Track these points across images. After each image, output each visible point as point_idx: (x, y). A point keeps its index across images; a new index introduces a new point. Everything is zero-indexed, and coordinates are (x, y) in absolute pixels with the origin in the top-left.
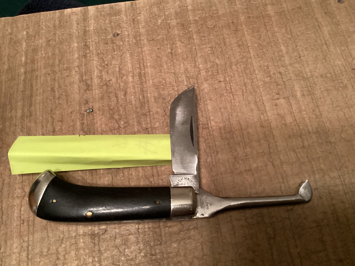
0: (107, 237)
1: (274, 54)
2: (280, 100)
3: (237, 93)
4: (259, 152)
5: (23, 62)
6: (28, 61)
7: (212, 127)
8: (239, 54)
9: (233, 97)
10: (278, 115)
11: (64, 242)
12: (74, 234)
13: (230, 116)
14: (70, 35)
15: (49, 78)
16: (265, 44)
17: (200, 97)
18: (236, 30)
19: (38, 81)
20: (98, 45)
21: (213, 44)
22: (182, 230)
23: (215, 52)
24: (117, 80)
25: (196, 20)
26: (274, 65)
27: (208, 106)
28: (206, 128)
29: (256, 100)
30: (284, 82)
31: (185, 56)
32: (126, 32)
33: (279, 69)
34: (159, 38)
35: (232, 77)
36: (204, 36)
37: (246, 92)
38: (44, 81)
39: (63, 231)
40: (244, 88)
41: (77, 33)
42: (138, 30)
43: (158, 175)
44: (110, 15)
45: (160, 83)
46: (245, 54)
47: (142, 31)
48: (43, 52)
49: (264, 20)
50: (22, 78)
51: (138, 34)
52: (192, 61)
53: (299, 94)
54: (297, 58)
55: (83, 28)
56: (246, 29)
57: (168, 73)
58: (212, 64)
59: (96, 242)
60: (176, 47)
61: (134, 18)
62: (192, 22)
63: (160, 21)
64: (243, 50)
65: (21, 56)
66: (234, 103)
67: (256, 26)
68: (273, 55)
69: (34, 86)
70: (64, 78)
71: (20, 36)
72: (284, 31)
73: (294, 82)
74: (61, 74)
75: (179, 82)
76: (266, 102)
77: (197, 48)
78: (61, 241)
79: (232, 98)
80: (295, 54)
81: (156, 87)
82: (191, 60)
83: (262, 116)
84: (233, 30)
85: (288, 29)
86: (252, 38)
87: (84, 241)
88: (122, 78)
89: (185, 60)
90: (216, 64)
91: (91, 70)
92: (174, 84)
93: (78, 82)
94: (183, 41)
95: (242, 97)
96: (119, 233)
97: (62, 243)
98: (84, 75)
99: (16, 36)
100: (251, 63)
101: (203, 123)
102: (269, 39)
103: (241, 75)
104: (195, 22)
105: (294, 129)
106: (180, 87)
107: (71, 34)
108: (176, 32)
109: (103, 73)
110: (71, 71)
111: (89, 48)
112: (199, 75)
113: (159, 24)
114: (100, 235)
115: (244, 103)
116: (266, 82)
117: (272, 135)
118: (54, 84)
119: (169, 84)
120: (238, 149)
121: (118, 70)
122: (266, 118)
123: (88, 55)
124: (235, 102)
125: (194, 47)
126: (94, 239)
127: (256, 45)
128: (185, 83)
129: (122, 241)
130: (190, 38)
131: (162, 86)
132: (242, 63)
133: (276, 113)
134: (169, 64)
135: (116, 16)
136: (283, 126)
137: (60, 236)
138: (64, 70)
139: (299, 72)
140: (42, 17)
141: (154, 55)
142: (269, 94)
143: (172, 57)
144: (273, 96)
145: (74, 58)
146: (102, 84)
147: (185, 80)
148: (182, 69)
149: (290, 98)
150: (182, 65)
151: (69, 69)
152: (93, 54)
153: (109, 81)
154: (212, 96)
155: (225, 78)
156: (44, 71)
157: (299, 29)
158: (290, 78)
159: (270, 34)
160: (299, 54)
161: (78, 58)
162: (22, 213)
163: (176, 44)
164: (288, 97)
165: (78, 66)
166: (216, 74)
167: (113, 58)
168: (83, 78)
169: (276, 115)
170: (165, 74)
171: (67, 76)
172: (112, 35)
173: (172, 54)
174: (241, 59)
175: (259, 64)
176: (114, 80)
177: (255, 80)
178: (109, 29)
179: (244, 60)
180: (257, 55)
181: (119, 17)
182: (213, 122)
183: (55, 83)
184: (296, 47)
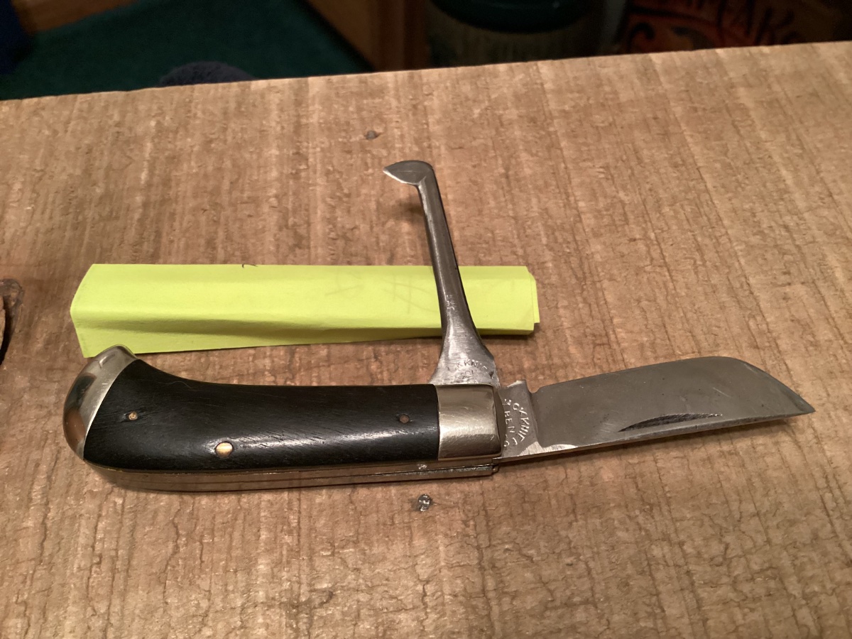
0: (333, 614)
1: (764, 186)
2: (793, 287)
3: (681, 267)
5: (143, 182)
6: (156, 180)
7: (619, 344)
8: (677, 182)
9: (670, 276)
10: (792, 321)
11: (210, 623)
12: (239, 603)
13: (666, 319)
14: (262, 132)
15: (203, 219)
16: (739, 164)
17: (584, 273)
18: (666, 135)
19: (176, 224)
20: (328, 154)
21: (610, 160)
22: (550, 605)
23: (616, 176)
24: (372, 228)
25: (564, 111)
26: (769, 211)
27: (606, 293)
28: (603, 344)
29: (730, 283)
30: (798, 247)
31: (540, 183)
32: (396, 130)
33: (781, 217)
34: (474, 143)
35: (663, 231)
36: (585, 144)
37: (704, 265)
38: (191, 224)
39: (209, 591)
40: (697, 256)
41: (279, 128)
42: (426, 126)
44: (360, 95)
45: (480, 238)
46: (691, 184)
47: (434, 128)
48: (193, 163)
49: (730, 115)
50: (137, 216)
51: (426, 134)
52: (560, 193)
53: (840, 275)
54: (822, 196)
55: (295, 119)
56: (689, 133)
57: (499, 216)
58: (609, 201)
59: (303, 627)
60: (518, 164)
61: (414, 102)
62: (556, 114)
63: (477, 111)
64: (686, 174)
65: (140, 170)
66: (675, 289)
67: (712, 127)
68: (762, 189)
69: (164, 234)
70: (241, 220)
71: (140, 130)
72: (784, 139)
73: (824, 248)
74: (235, 211)
75: (527, 236)
76: (758, 289)
77: (570, 166)
78: (200, 619)
79: (668, 278)
80: (817, 189)
81: (470, 246)
82: (558, 191)
83: (752, 323)
84: (658, 134)
85: (794, 137)
86: (705, 151)
87: (268, 621)
88: (384, 224)
89: (540, 191)
90: (622, 202)
91: (308, 205)
92: (516, 241)
93: (274, 229)
94: (534, 152)
95: (693, 276)
96: (368, 603)
97: (204, 624)
98: (290, 214)
99: (130, 129)
100: (710, 203)
101: (596, 333)
102: (749, 154)
103: (687, 227)
104: (563, 114)
105: (839, 357)
106: (529, 250)
107: (264, 131)
108: (518, 133)
109: (339, 212)
110: (258, 206)
111: (307, 160)
112: (579, 225)
113: (476, 116)
114: (315, 608)
115: (700, 289)
116: (752, 246)
117: (784, 367)
118: (216, 233)
119: (503, 241)
121: (375, 207)
122: (763, 327)
123: (303, 174)
124: (677, 287)
125: (563, 165)
126: (295, 617)
127: (718, 165)
128: (544, 240)
129: (377, 628)
130: (553, 146)
131: (484, 246)
132: (686, 202)
133: (787, 315)
134: (503, 199)
135: (374, 98)
136: (811, 348)
137: (199, 604)
138: (241, 203)
139: (831, 227)
140: (196, 94)
141: (464, 179)
142: (764, 272)
143: (509, 184)
144: (775, 278)
145: (269, 179)
146: (333, 235)
147: (542, 233)
148: (535, 209)
149: (820, 283)
150: (534, 201)
151: (255, 201)
152: (315, 172)
153: (352, 229)
154: (615, 272)
155: (646, 232)
156: (191, 204)
157: (820, 137)
158: (812, 240)
159: (748, 145)
160: (828, 190)
161: (279, 180)
162: (99, 536)
163: (519, 157)
164: (813, 282)
165: (276, 196)
166: (623, 223)
167: (363, 181)
168: (287, 221)
169: (789, 322)
170: (492, 219)
171: (250, 216)
172: (362, 136)
173: (510, 179)
174: (683, 194)
175: (729, 206)
176: (364, 227)
177: (724, 240)
178: (356, 123)
179: (690, 196)
180: (723, 186)
181: (381, 100)
182: (620, 330)
183: (219, 230)
184: (818, 172)
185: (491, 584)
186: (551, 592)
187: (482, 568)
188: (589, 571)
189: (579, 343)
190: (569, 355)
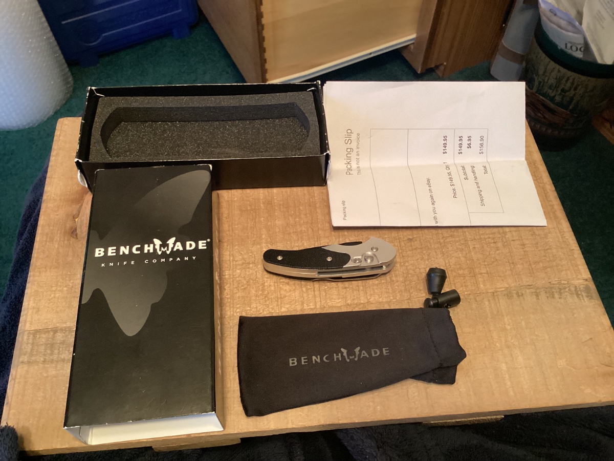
4: (305, 221)
43: (233, 231)
83: (311, 199)
120: (290, 219)
122: (314, 201)
185: (231, 258)
186: (245, 261)
187: (230, 255)
188: (255, 256)
189: (264, 203)
190: (260, 206)
